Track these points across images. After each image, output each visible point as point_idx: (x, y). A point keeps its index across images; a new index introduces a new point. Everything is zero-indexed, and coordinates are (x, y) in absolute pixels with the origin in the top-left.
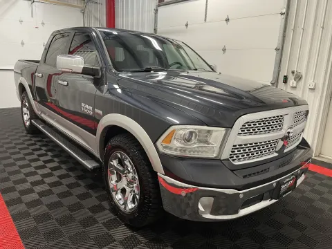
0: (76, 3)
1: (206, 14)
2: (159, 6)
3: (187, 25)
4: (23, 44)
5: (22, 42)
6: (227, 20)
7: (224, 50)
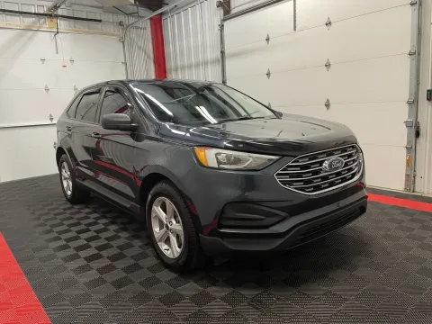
0: (112, 30)
1: (295, 21)
2: (224, 20)
3: (268, 40)
4: (47, 90)
5: (46, 87)
6: (329, 24)
7: (328, 66)
